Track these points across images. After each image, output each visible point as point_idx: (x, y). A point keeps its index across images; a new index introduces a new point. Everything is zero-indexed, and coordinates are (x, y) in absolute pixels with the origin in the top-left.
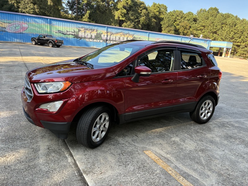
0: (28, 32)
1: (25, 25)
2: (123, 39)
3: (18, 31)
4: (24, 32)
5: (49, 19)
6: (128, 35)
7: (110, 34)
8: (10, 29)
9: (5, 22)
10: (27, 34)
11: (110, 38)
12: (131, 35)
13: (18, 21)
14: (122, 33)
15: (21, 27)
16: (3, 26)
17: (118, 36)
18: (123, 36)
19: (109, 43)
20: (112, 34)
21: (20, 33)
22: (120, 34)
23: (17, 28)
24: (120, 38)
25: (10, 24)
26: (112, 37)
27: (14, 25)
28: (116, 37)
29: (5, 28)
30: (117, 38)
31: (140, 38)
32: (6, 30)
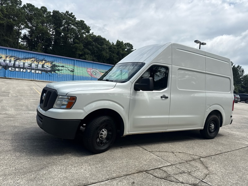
2: (36, 66)
6: (44, 62)
7: (14, 59)
11: (14, 64)
12: (49, 62)
14: (33, 59)
17: (28, 62)
18: (35, 63)
19: (13, 70)
20: (17, 59)
22: (31, 60)
24: (31, 65)
26: (17, 63)
28: (24, 63)
30: (26, 65)
31: (62, 66)
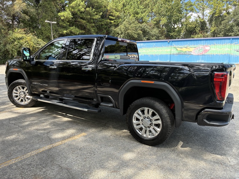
0: (209, 53)
1: (207, 48)
3: (201, 54)
4: (205, 54)
5: (231, 39)
8: (195, 52)
9: (192, 47)
10: (208, 55)
13: (202, 45)
15: (204, 50)
16: (190, 51)
21: (203, 55)
23: (200, 51)
25: (195, 48)
27: (198, 49)
29: (191, 52)
32: (192, 53)
